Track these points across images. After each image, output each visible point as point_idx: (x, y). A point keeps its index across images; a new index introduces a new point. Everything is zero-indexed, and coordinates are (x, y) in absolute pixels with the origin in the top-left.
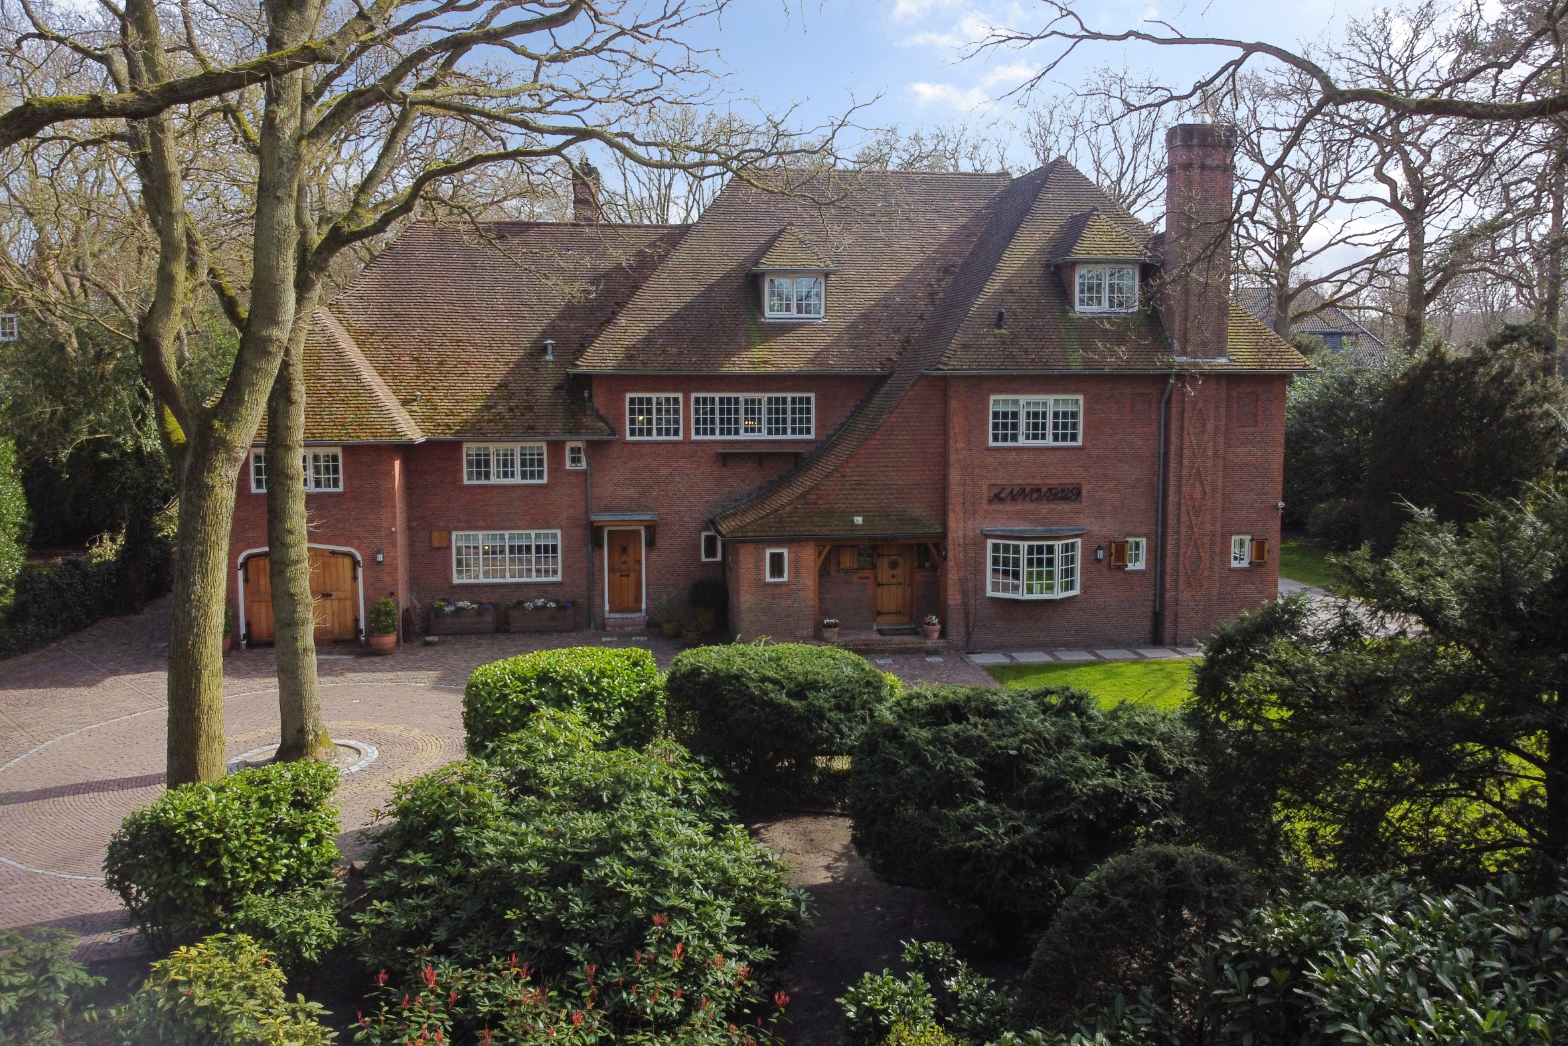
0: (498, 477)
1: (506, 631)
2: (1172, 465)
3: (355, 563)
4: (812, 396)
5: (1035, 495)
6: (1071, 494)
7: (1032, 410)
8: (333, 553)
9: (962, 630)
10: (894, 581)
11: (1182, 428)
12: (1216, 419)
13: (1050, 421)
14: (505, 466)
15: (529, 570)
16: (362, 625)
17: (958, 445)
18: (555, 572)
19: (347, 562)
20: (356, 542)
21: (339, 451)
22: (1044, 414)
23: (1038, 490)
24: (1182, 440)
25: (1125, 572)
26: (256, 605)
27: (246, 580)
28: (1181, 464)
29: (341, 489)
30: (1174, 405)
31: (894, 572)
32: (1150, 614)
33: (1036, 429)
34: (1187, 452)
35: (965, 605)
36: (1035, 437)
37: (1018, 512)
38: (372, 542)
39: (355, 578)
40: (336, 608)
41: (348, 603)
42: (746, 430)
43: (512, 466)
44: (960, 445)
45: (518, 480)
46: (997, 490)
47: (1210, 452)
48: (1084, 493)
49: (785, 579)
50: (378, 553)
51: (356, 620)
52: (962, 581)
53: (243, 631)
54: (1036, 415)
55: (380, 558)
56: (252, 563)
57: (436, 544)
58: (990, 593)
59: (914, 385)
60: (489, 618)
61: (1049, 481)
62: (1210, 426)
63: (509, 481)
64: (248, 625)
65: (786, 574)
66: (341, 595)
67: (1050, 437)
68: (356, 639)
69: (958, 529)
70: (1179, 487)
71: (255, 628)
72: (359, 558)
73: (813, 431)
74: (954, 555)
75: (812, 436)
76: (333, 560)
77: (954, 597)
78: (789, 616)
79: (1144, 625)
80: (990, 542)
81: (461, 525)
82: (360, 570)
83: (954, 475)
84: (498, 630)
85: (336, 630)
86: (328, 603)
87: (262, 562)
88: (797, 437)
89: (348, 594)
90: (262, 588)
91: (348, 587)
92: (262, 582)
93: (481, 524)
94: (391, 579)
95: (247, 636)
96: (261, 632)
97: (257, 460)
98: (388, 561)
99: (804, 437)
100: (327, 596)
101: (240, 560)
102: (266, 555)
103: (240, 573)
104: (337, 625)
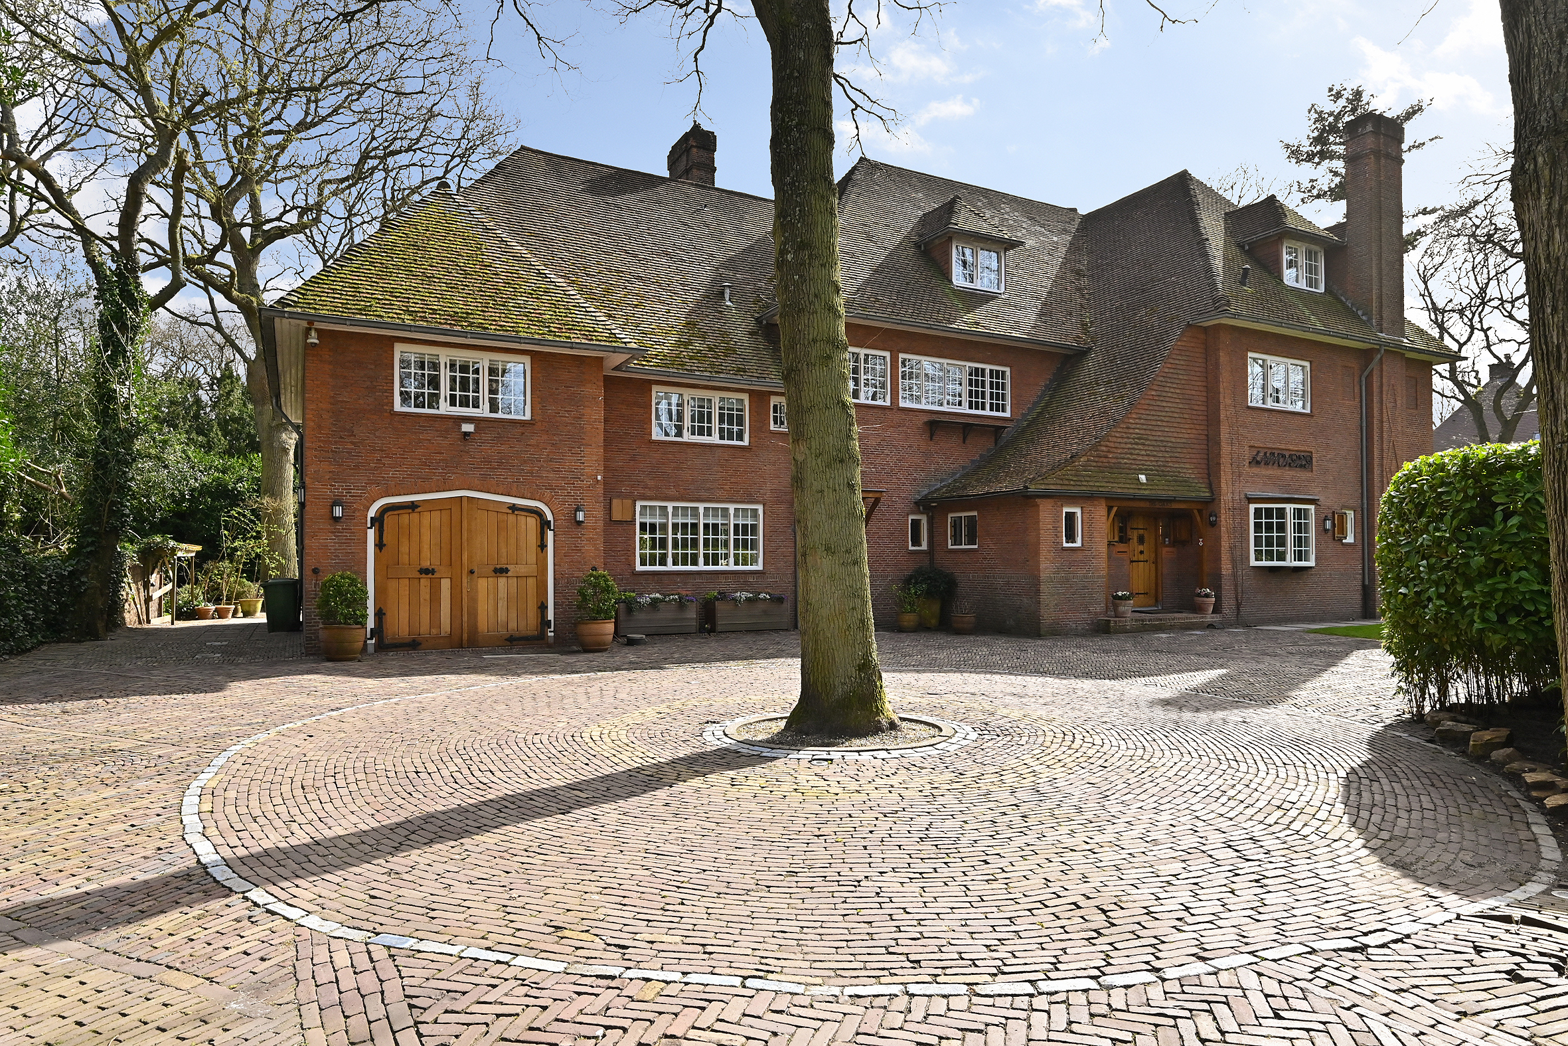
0: (693, 433)
1: (712, 630)
2: (1376, 438)
3: (544, 524)
4: (1008, 370)
5: (1281, 461)
6: (1303, 461)
8: (513, 508)
9: (1233, 602)
10: (1141, 557)
11: (1381, 403)
12: (1402, 397)
14: (701, 420)
15: (726, 556)
16: (551, 616)
17: (1226, 400)
18: (754, 560)
19: (532, 522)
20: (548, 493)
21: (526, 362)
23: (1283, 456)
24: (1381, 414)
25: (1343, 544)
26: (392, 585)
27: (380, 545)
28: (1382, 437)
29: (528, 416)
30: (1375, 380)
31: (1141, 548)
32: (1360, 588)
34: (1385, 426)
35: (1234, 575)
36: (1278, 401)
37: (1269, 477)
38: (569, 494)
39: (543, 546)
40: (513, 590)
41: (531, 582)
42: (948, 403)
43: (709, 421)
45: (715, 439)
46: (1254, 452)
47: (1401, 429)
48: (1314, 461)
49: (1078, 544)
50: (578, 509)
51: (543, 607)
52: (1232, 548)
53: (371, 623)
55: (581, 516)
56: (388, 519)
57: (617, 516)
58: (1253, 563)
60: (692, 614)
61: (1291, 447)
62: (1399, 402)
63: (704, 439)
64: (379, 614)
65: (1079, 539)
66: (522, 570)
67: (1288, 402)
68: (542, 636)
69: (1228, 493)
70: (1381, 460)
71: (389, 619)
72: (550, 517)
73: (1008, 408)
74: (1225, 520)
75: (1007, 414)
76: (512, 518)
77: (1226, 568)
78: (1085, 587)
79: (1355, 599)
80: (1252, 507)
81: (648, 493)
82: (550, 534)
83: (1224, 433)
84: (701, 630)
85: (512, 624)
86: (502, 581)
87: (405, 518)
88: (995, 414)
89: (532, 569)
90: (404, 558)
91: (532, 558)
92: (404, 549)
93: (672, 492)
94: (592, 548)
95: (377, 632)
96: (400, 625)
97: (405, 364)
98: (590, 523)
99: (1000, 414)
100: (501, 571)
101: (372, 513)
102: (413, 506)
103: (371, 534)
104: (513, 615)
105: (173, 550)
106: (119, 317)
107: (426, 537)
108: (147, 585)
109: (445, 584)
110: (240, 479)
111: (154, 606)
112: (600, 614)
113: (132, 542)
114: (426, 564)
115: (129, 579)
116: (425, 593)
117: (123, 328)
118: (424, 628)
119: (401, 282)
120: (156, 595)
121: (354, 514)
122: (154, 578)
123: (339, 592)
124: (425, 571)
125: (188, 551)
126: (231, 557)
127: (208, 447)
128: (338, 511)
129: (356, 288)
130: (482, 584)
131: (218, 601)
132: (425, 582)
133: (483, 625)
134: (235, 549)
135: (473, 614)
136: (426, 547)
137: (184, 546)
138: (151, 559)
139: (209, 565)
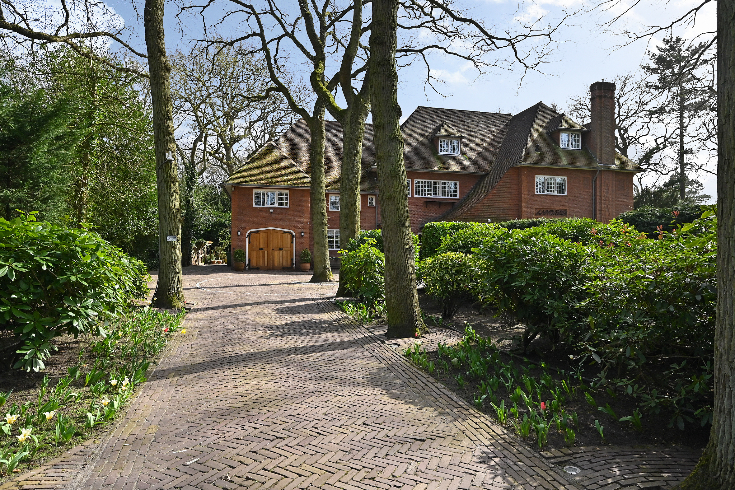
2: (598, 203)
3: (293, 236)
4: (458, 182)
5: (551, 213)
6: (563, 213)
7: (549, 181)
8: (284, 232)
11: (601, 190)
12: (612, 187)
13: (556, 186)
16: (294, 262)
19: (289, 236)
20: (294, 228)
21: (288, 192)
22: (554, 183)
23: (553, 211)
24: (601, 194)
26: (252, 252)
27: (249, 242)
28: (601, 203)
29: (288, 206)
30: (598, 181)
33: (551, 188)
34: (603, 198)
36: (551, 191)
38: (299, 228)
39: (292, 242)
40: (284, 254)
41: (289, 252)
42: (434, 194)
44: (526, 193)
46: (538, 210)
47: (611, 199)
48: (568, 213)
50: (302, 232)
51: (292, 259)
53: (247, 263)
54: (551, 184)
55: (303, 234)
56: (251, 236)
59: (508, 171)
61: (556, 208)
62: (610, 189)
64: (249, 260)
66: (287, 249)
67: (556, 192)
68: (292, 267)
70: (601, 211)
71: (252, 262)
72: (294, 234)
73: (458, 195)
75: (458, 197)
76: (284, 235)
82: (294, 239)
83: (524, 204)
85: (284, 264)
86: (281, 252)
87: (256, 235)
88: (452, 197)
89: (289, 249)
90: (255, 245)
91: (289, 246)
92: (255, 243)
93: (335, 226)
94: (306, 243)
95: (248, 265)
96: (254, 263)
97: (256, 194)
98: (305, 236)
99: (455, 198)
100: (281, 249)
101: (247, 234)
102: (258, 232)
103: (247, 239)
104: (284, 261)
105: (205, 243)
106: (190, 179)
107: (261, 240)
108: (198, 253)
109: (266, 252)
110: (226, 220)
111: (200, 260)
112: (306, 261)
113: (194, 240)
114: (261, 247)
115: (193, 251)
116: (261, 255)
117: (192, 183)
118: (261, 264)
119: (255, 172)
120: (200, 256)
121: (243, 234)
122: (200, 251)
123: (238, 254)
124: (261, 249)
125: (209, 243)
126: (222, 245)
127: (217, 209)
128: (239, 233)
129: (244, 175)
130: (276, 253)
131: (218, 259)
132: (261, 252)
133: (276, 264)
134: (222, 243)
135: (273, 261)
136: (261, 243)
137: (208, 242)
138: (199, 246)
139: (215, 248)
